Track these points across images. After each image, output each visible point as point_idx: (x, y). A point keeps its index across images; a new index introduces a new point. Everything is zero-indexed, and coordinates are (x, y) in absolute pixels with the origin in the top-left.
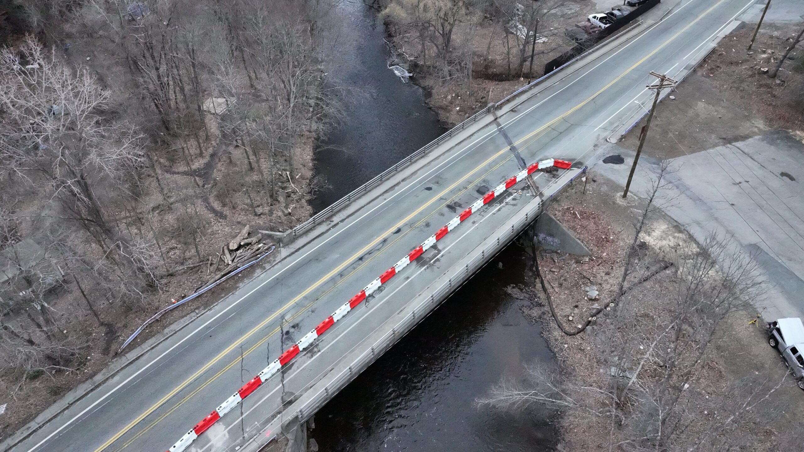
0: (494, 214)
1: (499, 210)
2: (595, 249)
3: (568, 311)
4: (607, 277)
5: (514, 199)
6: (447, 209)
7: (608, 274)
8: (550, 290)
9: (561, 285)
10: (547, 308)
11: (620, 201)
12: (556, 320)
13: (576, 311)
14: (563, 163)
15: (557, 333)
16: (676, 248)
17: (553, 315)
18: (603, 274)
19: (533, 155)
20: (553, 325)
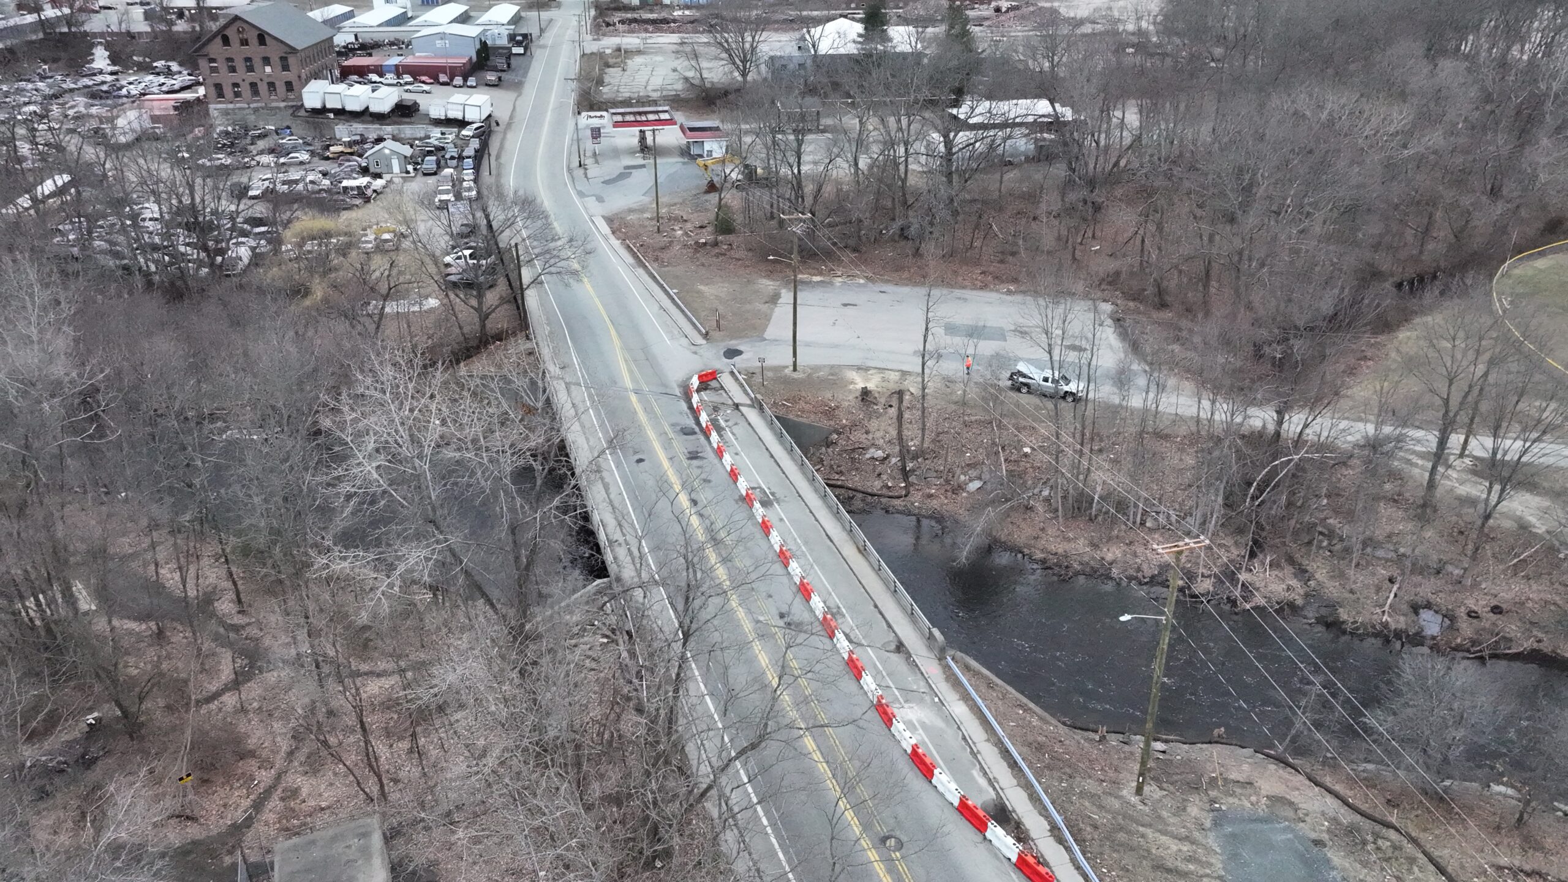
0: (736, 439)
1: (733, 434)
2: (832, 423)
3: (878, 484)
4: (870, 436)
5: (727, 421)
6: (695, 462)
7: (867, 433)
8: (839, 483)
9: (841, 473)
10: (860, 495)
11: (795, 375)
12: (879, 496)
13: (884, 477)
14: (706, 375)
15: (897, 502)
16: (884, 380)
17: (873, 495)
18: (865, 436)
19: (665, 386)
20: (884, 500)
